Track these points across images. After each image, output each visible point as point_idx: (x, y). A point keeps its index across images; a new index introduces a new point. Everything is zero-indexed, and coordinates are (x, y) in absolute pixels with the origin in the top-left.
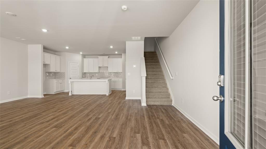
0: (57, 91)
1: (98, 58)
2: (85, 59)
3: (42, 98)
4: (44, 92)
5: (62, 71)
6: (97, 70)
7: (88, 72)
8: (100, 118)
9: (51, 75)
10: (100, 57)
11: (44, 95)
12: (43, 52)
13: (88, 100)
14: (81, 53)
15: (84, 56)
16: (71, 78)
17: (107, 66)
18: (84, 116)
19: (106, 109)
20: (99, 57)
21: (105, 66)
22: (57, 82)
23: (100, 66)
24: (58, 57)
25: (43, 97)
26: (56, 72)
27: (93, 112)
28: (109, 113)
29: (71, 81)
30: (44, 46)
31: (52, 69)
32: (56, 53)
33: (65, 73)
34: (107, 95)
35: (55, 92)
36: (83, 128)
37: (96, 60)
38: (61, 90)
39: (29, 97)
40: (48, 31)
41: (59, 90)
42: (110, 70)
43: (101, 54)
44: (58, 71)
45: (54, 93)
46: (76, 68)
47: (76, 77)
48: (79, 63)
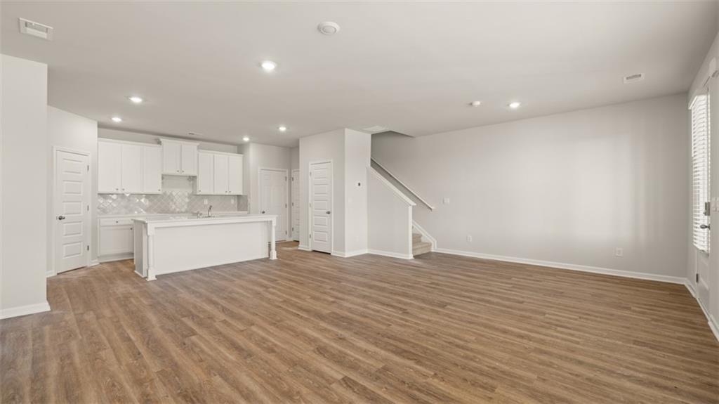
1: (160, 142)
17: (193, 173)
21: (186, 173)
23: (167, 172)
34: (275, 258)
46: (79, 173)
47: (80, 213)
48: (90, 156)
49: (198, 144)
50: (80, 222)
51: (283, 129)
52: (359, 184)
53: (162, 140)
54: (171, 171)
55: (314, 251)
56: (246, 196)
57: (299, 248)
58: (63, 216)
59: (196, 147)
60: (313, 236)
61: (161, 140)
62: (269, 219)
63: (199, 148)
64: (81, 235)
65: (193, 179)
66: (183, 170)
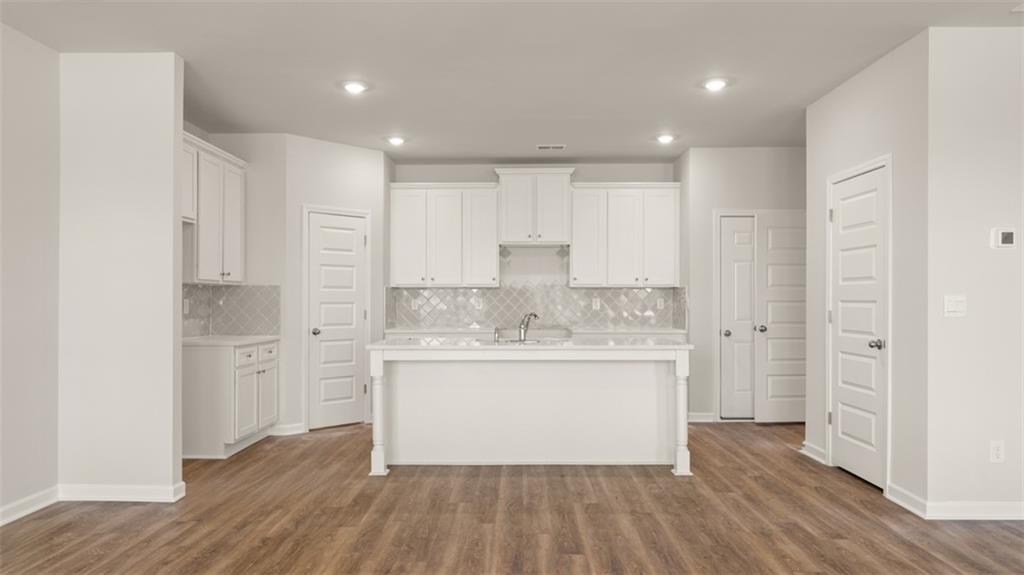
0: (244, 432)
1: (496, 178)
5: (252, 281)
6: (484, 273)
14: (395, 142)
17: (560, 238)
20: (505, 172)
23: (509, 239)
26: (222, 281)
33: (276, 288)
34: (685, 470)
35: (228, 447)
37: (479, 194)
38: (260, 424)
42: (585, 271)
44: (236, 277)
46: (351, 251)
47: (351, 324)
48: (369, 217)
49: (570, 169)
50: (352, 340)
51: (715, 86)
52: (1008, 238)
53: (500, 170)
54: (516, 236)
55: (840, 468)
56: (683, 288)
57: (803, 451)
58: (320, 328)
59: (567, 178)
60: (839, 419)
61: (498, 171)
62: (670, 356)
63: (574, 177)
64: (353, 363)
65: (564, 251)
66: (539, 233)
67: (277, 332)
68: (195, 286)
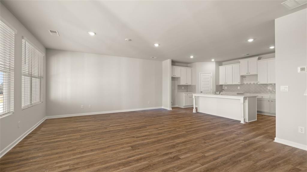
0: (186, 105)
1: (240, 62)
2: (221, 68)
3: (170, 111)
4: (172, 105)
5: (193, 84)
6: (237, 81)
7: (225, 84)
8: (180, 158)
9: (183, 88)
10: (242, 61)
11: (172, 108)
12: (172, 65)
13: (204, 124)
14: (213, 60)
15: (219, 63)
16: (202, 92)
17: (255, 73)
18: (168, 147)
19: (207, 148)
20: (240, 60)
21: (251, 73)
22: (186, 95)
24: (189, 69)
25: (171, 109)
26: (186, 85)
27: (185, 144)
28: (204, 157)
29: (195, 95)
30: (172, 60)
31: (183, 82)
32: (189, 65)
33: (195, 85)
34: (242, 122)
35: (184, 106)
36: (146, 162)
37: (236, 66)
38: (191, 105)
39: (163, 107)
40: (159, 45)
41: (189, 104)
43: (243, 55)
44: (189, 84)
45: (183, 108)
46: (208, 79)
47: (208, 91)
48: (212, 73)
52: (303, 69)
59: (257, 59)
66: (249, 72)
67: (195, 92)
68: (180, 85)
